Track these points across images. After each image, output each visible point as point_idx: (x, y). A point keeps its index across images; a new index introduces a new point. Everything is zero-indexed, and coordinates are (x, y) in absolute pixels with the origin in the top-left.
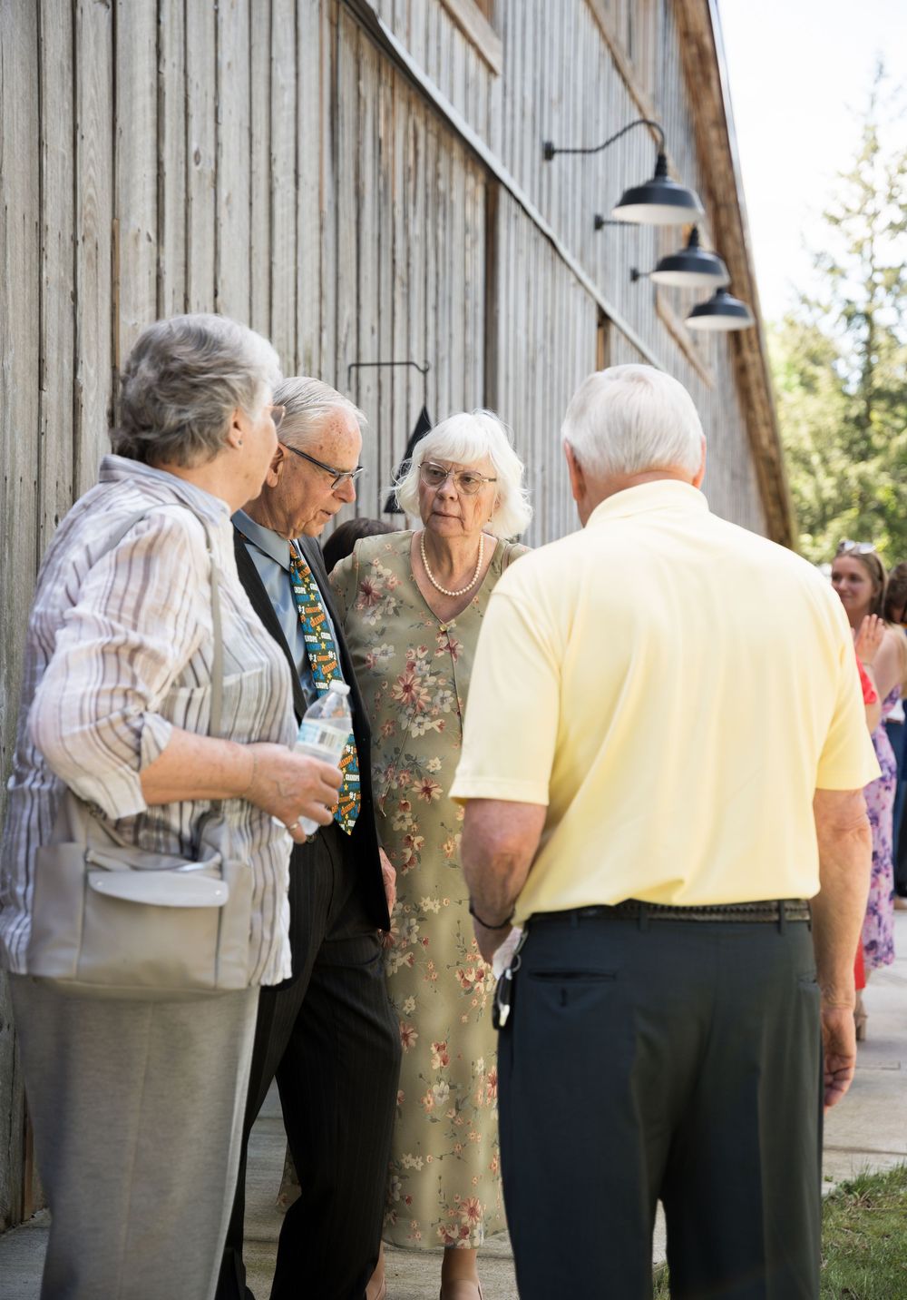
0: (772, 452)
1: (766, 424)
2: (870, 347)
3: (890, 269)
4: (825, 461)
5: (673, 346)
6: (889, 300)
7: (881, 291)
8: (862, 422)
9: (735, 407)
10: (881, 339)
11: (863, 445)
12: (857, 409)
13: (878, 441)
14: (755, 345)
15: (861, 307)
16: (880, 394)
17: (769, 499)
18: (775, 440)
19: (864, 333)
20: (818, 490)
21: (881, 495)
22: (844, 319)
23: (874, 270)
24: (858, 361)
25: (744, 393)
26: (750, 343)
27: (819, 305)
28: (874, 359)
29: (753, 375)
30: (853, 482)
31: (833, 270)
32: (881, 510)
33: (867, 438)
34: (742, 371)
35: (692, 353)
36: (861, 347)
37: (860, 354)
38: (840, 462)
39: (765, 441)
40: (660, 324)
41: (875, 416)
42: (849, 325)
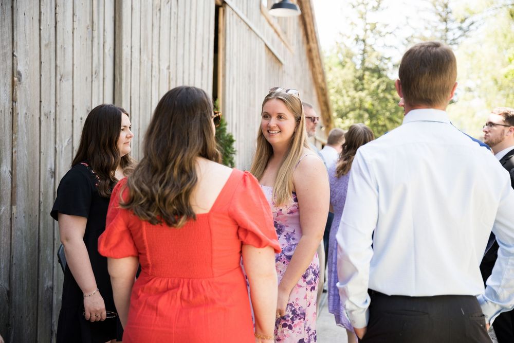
0: (323, 85)
1: (320, 73)
2: (364, 51)
3: (373, 24)
4: (347, 92)
5: (272, 31)
6: (372, 35)
7: (369, 32)
8: (361, 78)
9: (307, 65)
10: (368, 49)
11: (360, 87)
12: (359, 74)
13: (366, 86)
14: (315, 40)
15: (361, 37)
16: (367, 69)
17: (322, 104)
18: (324, 80)
19: (362, 47)
20: (344, 102)
21: (367, 105)
22: (355, 41)
23: (367, 24)
24: (360, 57)
25: (311, 60)
26: (313, 40)
27: (345, 35)
28: (366, 55)
29: (314, 53)
30: (357, 100)
31: (352, 23)
32: (367, 110)
33: (362, 84)
34: (310, 51)
35: (282, 36)
36: (361, 52)
37: (361, 54)
38: (352, 93)
39: (320, 80)
40: (263, 18)
41: (366, 77)
42: (357, 43)
